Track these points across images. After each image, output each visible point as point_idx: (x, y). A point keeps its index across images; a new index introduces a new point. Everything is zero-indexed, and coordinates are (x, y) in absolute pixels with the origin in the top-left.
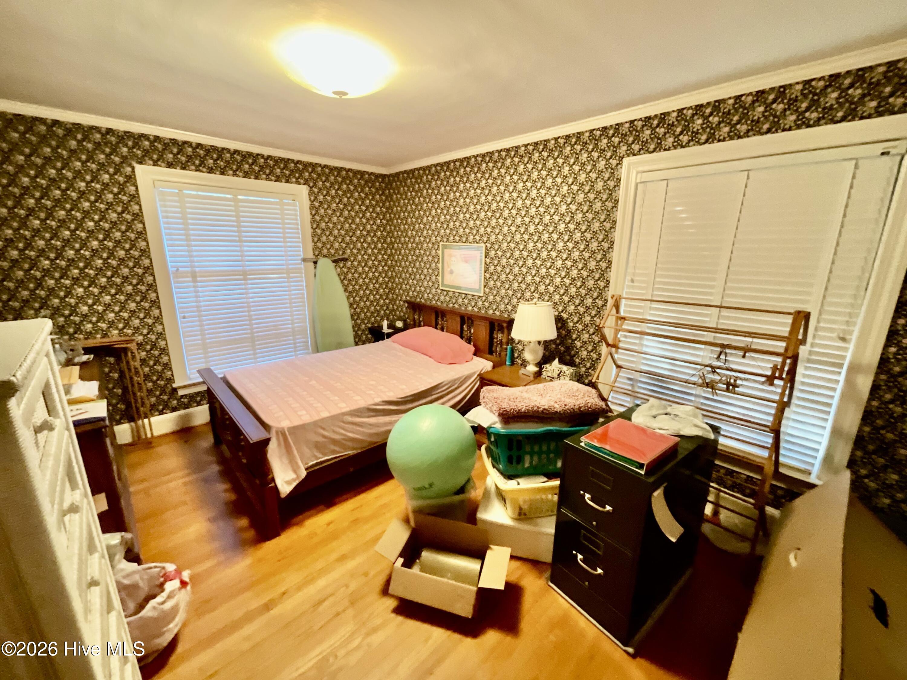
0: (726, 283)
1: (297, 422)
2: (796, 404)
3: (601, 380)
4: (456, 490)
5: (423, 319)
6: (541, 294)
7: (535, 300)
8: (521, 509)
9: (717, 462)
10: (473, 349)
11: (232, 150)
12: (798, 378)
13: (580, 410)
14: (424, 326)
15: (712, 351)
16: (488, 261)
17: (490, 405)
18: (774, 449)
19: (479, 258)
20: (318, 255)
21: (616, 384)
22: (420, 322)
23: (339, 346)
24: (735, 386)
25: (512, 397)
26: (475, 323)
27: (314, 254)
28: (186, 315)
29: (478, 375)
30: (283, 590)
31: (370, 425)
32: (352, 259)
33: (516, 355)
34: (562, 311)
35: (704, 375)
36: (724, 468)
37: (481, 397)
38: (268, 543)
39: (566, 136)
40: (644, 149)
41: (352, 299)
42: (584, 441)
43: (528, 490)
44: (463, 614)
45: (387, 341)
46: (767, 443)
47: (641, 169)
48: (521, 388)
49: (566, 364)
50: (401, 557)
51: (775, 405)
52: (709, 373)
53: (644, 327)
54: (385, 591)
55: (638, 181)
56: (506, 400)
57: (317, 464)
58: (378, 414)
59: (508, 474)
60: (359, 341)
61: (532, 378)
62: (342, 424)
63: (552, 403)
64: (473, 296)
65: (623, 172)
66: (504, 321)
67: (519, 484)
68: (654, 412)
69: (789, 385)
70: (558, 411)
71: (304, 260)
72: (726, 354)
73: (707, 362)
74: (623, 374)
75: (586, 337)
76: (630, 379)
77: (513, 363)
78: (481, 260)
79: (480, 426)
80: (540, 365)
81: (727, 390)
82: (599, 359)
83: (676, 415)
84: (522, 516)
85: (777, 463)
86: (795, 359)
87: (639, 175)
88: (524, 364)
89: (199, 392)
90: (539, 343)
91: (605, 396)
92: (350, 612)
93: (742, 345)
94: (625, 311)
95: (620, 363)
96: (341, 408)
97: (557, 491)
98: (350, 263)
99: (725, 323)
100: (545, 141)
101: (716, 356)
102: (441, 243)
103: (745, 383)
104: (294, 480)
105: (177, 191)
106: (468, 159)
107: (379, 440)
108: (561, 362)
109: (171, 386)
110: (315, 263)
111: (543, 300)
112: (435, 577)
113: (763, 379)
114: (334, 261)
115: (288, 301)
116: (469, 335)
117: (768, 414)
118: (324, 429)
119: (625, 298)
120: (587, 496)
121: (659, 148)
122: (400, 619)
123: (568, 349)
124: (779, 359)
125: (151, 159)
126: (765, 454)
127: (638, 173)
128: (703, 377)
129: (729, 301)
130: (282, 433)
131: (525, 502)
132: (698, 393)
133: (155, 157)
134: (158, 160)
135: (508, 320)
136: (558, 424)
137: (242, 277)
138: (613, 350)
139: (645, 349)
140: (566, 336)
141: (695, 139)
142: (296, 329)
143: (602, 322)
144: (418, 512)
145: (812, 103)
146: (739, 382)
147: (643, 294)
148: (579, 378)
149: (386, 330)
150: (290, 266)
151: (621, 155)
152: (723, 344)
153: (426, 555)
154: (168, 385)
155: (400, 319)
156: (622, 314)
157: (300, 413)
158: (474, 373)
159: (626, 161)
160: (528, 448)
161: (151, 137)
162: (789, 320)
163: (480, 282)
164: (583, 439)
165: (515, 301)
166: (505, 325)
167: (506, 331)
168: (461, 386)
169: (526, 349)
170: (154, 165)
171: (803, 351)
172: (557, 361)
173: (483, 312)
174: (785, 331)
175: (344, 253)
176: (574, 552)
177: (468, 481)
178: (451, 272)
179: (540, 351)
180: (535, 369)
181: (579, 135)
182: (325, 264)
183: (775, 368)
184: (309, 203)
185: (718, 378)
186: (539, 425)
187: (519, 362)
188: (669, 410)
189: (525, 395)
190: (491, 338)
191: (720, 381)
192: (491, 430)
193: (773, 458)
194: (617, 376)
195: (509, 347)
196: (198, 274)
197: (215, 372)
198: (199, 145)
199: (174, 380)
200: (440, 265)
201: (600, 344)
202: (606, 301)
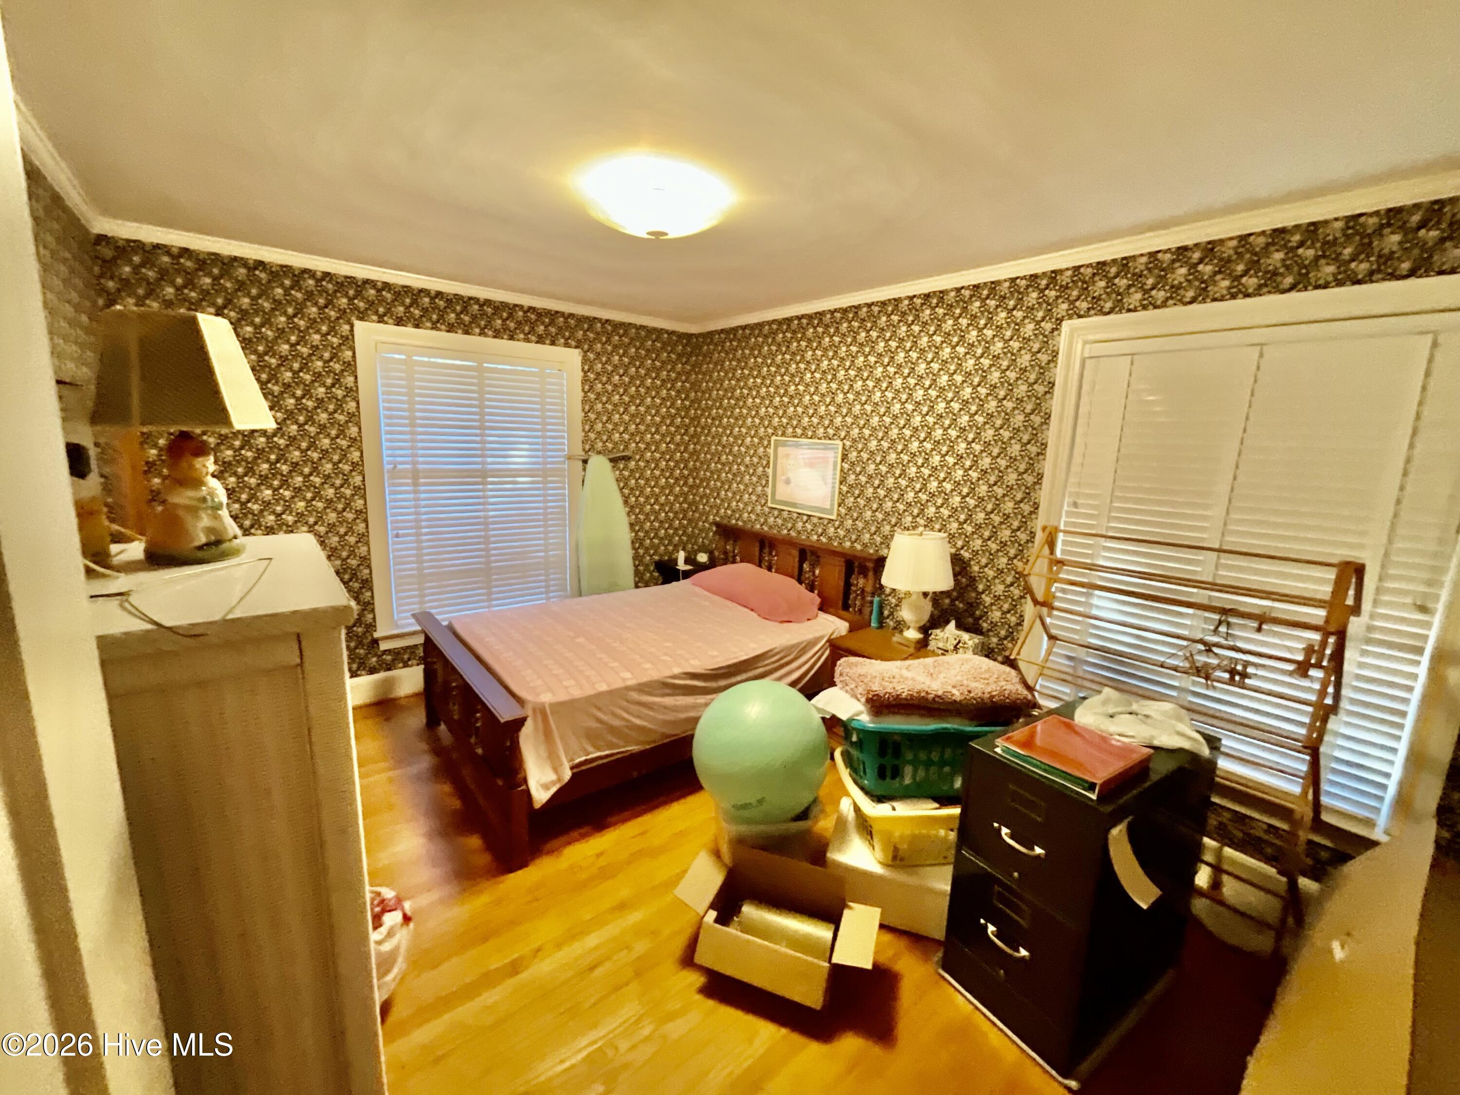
0: (1228, 513)
1: (563, 697)
2: (1346, 710)
3: (1022, 656)
4: (793, 815)
5: (740, 552)
6: (930, 520)
7: (921, 529)
8: (896, 849)
9: (1215, 799)
10: (818, 600)
11: (482, 300)
12: (1349, 668)
13: (992, 701)
14: (742, 561)
15: (1206, 619)
16: (846, 466)
17: (853, 686)
18: (1310, 780)
19: (832, 460)
20: (589, 450)
21: (1049, 665)
22: (734, 556)
23: (612, 588)
24: (1244, 675)
25: (887, 675)
26: (822, 560)
27: (584, 449)
28: (401, 532)
29: (827, 641)
30: (536, 945)
31: (665, 707)
32: (638, 457)
33: (886, 613)
34: (962, 548)
35: (1192, 655)
36: (1229, 809)
37: (837, 674)
38: (512, 875)
39: (974, 286)
40: (1096, 308)
41: (633, 517)
42: (1001, 747)
43: (911, 819)
44: (808, 1003)
45: (683, 584)
46: (1301, 771)
47: (1091, 337)
48: (898, 663)
49: (967, 630)
50: (714, 909)
51: (1310, 709)
52: (1200, 652)
53: (1097, 577)
54: (688, 960)
55: (1086, 355)
56: (877, 680)
57: (586, 762)
58: (677, 692)
59: (879, 793)
60: (641, 582)
61: (912, 650)
62: (625, 704)
63: (949, 688)
64: (820, 518)
65: (1063, 341)
66: (870, 560)
67: (894, 809)
68: (1111, 711)
69: (1333, 678)
70: (958, 699)
71: (569, 458)
72: (1229, 625)
73: (1199, 636)
74: (1060, 649)
75: (999, 589)
76: (1070, 658)
77: (881, 625)
78: (835, 463)
79: (834, 717)
80: (925, 630)
81: (1231, 682)
82: (1020, 624)
83: (1147, 716)
84: (898, 862)
85: (1317, 806)
86: (1341, 635)
87: (1088, 346)
88: (900, 626)
89: (408, 647)
90: (925, 594)
91: (1030, 682)
92: (634, 987)
93: (1257, 611)
94: (1063, 552)
95: (1054, 632)
96: (624, 680)
97: (956, 825)
98: (633, 463)
99: (1227, 576)
100: (941, 292)
101: (1212, 628)
102: (774, 438)
103: (1261, 672)
104: (553, 783)
105: (403, 357)
106: (821, 314)
107: (679, 731)
108: (959, 626)
109: (372, 635)
110: (585, 462)
111: (932, 529)
112: (766, 943)
113: (1291, 667)
114: (612, 460)
115: (541, 517)
116: (812, 578)
117: (1301, 724)
118: (599, 709)
119: (1065, 532)
120: (1005, 831)
121: (1119, 307)
122: (711, 1003)
123: (972, 606)
124: (1316, 637)
125: (376, 313)
126: (1295, 789)
127: (1085, 343)
128: (1190, 658)
129: (1232, 541)
130: (541, 711)
131: (902, 837)
132: (1184, 684)
133: (381, 310)
134: (385, 315)
135: (875, 557)
136: (958, 720)
137: (479, 480)
138: (1045, 610)
139: (1095, 612)
140: (967, 586)
141: (1175, 295)
142: (552, 559)
143: (1028, 567)
144: (739, 842)
145: (1360, 248)
146: (1250, 670)
147: (1091, 526)
148: (988, 653)
149: (682, 566)
150: (549, 466)
151: (1059, 316)
152: (1224, 609)
153: (749, 911)
154: (368, 634)
155: (703, 549)
156: (1058, 554)
157: (565, 683)
158: (822, 637)
159: (1066, 325)
160: (909, 756)
161: (379, 284)
162: (1331, 575)
163: (833, 496)
164: (999, 741)
165: (887, 529)
166: (870, 565)
167: (871, 574)
168: (800, 656)
169: (905, 605)
170: (379, 322)
171: (1355, 626)
172: (952, 624)
173: (836, 544)
174: (1325, 591)
175: (626, 448)
176: (982, 921)
177: (815, 801)
178: (788, 482)
179: (927, 608)
180: (918, 636)
181: (994, 285)
182: (599, 464)
183: (1309, 650)
184: (582, 374)
185: (1214, 661)
186: (928, 720)
187: (891, 623)
188: (1135, 707)
189: (906, 673)
190: (848, 585)
191: (1219, 667)
192: (854, 724)
193: (1310, 796)
194: (1049, 652)
195: (876, 599)
196: (421, 474)
197: (438, 617)
198: (439, 294)
199: (375, 626)
200: (770, 471)
201: (1023, 601)
202: (1033, 534)
